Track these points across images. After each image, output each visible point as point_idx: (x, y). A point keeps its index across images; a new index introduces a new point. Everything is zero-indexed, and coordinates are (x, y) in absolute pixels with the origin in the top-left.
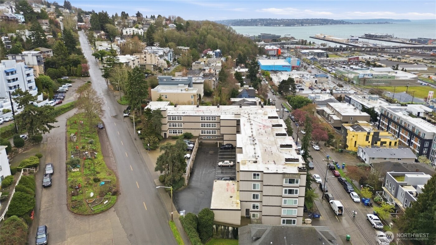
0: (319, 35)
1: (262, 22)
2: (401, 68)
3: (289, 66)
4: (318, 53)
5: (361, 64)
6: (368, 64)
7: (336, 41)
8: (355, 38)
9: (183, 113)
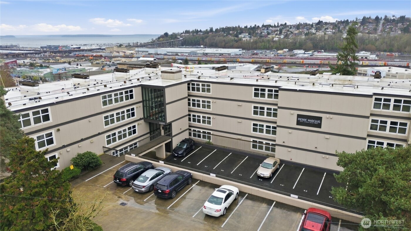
5: (22, 67)
6: (32, 65)
9: (30, 100)
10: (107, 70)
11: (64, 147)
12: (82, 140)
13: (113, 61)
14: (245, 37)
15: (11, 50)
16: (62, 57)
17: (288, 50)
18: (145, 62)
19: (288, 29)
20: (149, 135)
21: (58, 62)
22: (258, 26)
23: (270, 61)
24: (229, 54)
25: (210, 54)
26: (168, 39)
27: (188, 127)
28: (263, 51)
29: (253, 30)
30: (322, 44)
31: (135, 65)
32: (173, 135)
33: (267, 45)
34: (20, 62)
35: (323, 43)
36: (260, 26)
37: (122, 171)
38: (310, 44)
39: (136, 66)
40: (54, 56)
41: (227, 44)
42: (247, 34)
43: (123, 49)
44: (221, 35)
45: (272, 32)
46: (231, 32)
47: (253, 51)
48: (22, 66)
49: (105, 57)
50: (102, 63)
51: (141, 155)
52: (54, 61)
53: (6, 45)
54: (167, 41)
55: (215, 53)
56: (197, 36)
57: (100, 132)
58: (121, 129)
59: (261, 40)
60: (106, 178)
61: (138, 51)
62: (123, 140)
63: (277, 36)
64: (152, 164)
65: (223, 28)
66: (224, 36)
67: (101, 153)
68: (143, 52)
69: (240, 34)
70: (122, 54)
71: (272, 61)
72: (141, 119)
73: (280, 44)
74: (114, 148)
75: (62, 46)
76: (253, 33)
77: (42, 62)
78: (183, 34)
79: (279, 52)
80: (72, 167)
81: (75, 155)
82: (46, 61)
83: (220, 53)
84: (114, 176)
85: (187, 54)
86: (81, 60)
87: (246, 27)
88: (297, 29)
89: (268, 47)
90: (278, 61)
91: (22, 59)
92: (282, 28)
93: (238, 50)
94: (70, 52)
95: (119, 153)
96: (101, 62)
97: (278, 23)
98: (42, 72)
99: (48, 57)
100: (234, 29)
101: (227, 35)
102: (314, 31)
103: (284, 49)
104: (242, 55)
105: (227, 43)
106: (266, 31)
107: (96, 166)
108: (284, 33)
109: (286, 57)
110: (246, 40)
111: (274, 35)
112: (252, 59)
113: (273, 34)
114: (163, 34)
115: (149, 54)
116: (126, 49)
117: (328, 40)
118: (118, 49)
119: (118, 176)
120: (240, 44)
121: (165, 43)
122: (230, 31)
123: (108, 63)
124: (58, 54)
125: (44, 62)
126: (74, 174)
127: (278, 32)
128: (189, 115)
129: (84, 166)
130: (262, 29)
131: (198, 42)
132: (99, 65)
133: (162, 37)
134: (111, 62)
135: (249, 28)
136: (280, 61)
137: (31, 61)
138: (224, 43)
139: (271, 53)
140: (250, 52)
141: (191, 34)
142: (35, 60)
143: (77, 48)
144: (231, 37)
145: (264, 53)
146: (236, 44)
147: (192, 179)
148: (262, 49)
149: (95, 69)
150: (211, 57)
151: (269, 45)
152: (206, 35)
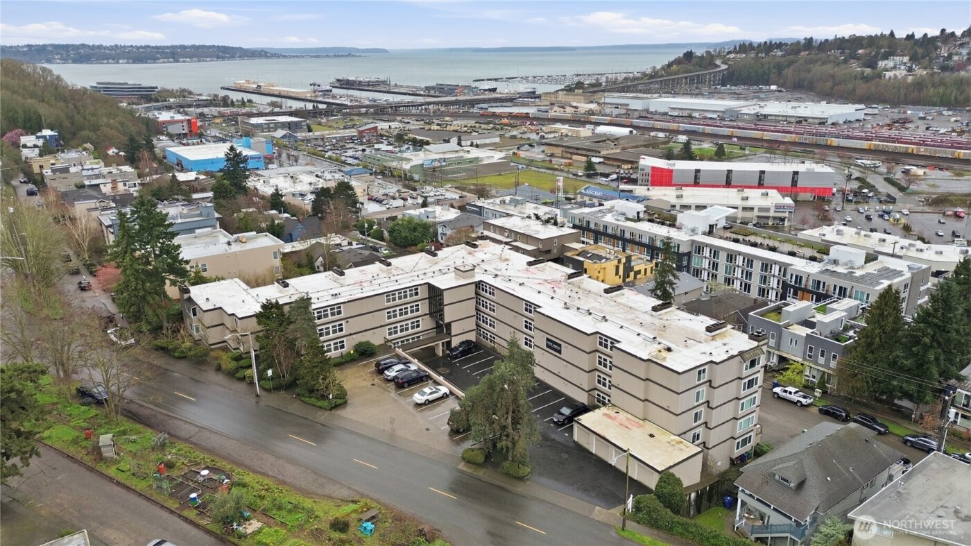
0: (241, 82)
1: (64, 53)
2: (469, 143)
3: (259, 158)
4: (289, 123)
5: (385, 140)
6: (400, 138)
7: (290, 94)
8: (324, 88)
9: (332, 295)
10: (523, 156)
11: (351, 334)
12: (366, 330)
13: (543, 134)
14: (896, 69)
15: (375, 92)
16: (455, 116)
18: (603, 141)
20: (434, 330)
21: (445, 129)
22: (952, 34)
23: (918, 150)
24: (823, 122)
25: (773, 118)
26: (691, 67)
27: (475, 328)
28: (933, 112)
29: (925, 48)
31: (577, 149)
32: (453, 334)
33: (953, 94)
34: (381, 126)
36: (956, 34)
37: (383, 361)
39: (580, 152)
40: (442, 112)
41: (839, 86)
42: (906, 59)
43: (576, 97)
44: (831, 58)
46: (860, 51)
47: (903, 108)
48: (384, 138)
49: (533, 120)
50: (521, 138)
51: (408, 351)
52: (438, 128)
54: (687, 75)
55: (786, 116)
56: (766, 60)
57: (383, 325)
58: (404, 323)
59: (939, 80)
60: (372, 365)
61: (604, 103)
62: (405, 333)
64: (408, 360)
65: (843, 38)
66: (838, 64)
67: (381, 343)
68: (617, 106)
69: (886, 57)
70: (568, 113)
71: (923, 150)
72: (426, 315)
74: (393, 340)
75: (462, 86)
76: (923, 57)
77: (418, 127)
78: (732, 56)
80: (353, 352)
81: (357, 342)
82: (426, 126)
83: (800, 117)
84: (377, 364)
85: (715, 116)
86: (486, 127)
87: (910, 37)
89: (956, 99)
90: (939, 152)
91: (388, 118)
94: (472, 103)
95: (394, 345)
96: (521, 133)
98: (409, 160)
99: (432, 114)
100: (872, 41)
101: (845, 61)
104: (856, 125)
105: (839, 84)
106: (966, 51)
107: (369, 354)
110: (896, 76)
112: (871, 142)
114: (682, 56)
115: (629, 113)
116: (584, 97)
118: (566, 97)
119: (379, 365)
120: (872, 89)
121: (680, 78)
122: (860, 49)
123: (534, 136)
124: (451, 108)
125: (422, 128)
128: (479, 315)
129: (362, 352)
130: (959, 42)
131: (766, 77)
132: (514, 141)
133: (677, 62)
134: (538, 134)
135: (917, 41)
136: (945, 152)
137: (402, 125)
138: (830, 84)
139: (953, 119)
140: (893, 112)
141: (753, 55)
142: (408, 123)
143: (490, 90)
144: (855, 67)
145: (930, 118)
146: (862, 88)
147: (428, 377)
148: (934, 105)
149: (497, 156)
150: (765, 131)
151: (959, 93)
152: (792, 57)
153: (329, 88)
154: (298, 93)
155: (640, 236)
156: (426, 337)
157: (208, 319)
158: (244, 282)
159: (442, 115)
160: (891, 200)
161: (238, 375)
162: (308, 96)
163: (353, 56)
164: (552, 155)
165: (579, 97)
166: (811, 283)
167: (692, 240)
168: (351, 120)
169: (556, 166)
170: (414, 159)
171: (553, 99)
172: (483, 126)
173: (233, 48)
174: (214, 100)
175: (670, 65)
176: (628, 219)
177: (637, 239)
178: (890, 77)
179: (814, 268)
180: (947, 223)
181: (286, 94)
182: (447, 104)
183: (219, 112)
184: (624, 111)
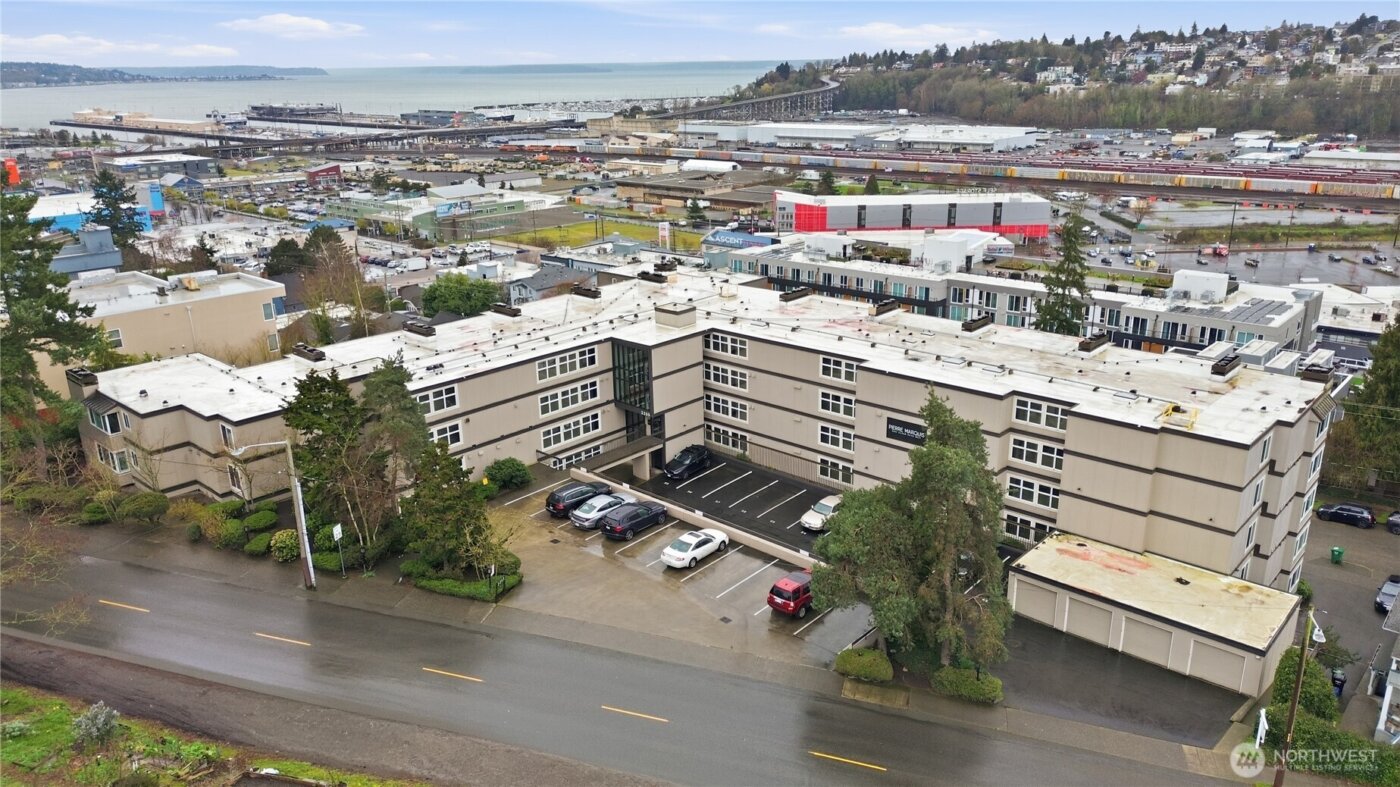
2: (498, 185)
3: (144, 214)
5: (355, 186)
6: (380, 183)
7: (175, 129)
8: (234, 119)
9: (428, 369)
10: (586, 202)
11: (475, 447)
12: (503, 438)
13: (606, 172)
14: (1059, 82)
15: (321, 123)
16: (460, 152)
17: (1213, 130)
18: (701, 178)
19: (1229, 47)
20: (625, 432)
21: (449, 169)
22: (1119, 38)
23: (1127, 178)
24: (988, 148)
25: (921, 146)
26: (790, 86)
27: (702, 422)
28: (1118, 135)
29: (1092, 55)
30: (1351, 110)
31: (669, 188)
32: (667, 436)
33: (1138, 112)
34: (349, 168)
35: (1358, 108)
36: (1124, 38)
37: (559, 494)
38: (1303, 110)
39: (672, 193)
40: (437, 148)
41: (992, 107)
42: (1070, 70)
43: (639, 125)
44: (974, 71)
45: (1166, 61)
46: (1010, 61)
47: (1080, 132)
48: (353, 184)
49: (584, 156)
50: (574, 178)
51: (597, 471)
52: (438, 167)
53: (305, 106)
54: (786, 95)
55: (938, 143)
56: (889, 74)
57: (533, 425)
58: (571, 421)
59: (1117, 94)
60: (536, 503)
61: (685, 133)
62: (573, 440)
63: (1181, 78)
64: (609, 486)
65: (985, 45)
66: (985, 78)
67: (534, 461)
68: (701, 136)
69: (1044, 68)
70: (634, 145)
71: (1132, 177)
72: (608, 402)
73: (1185, 110)
74: (554, 455)
75: (460, 113)
76: (1092, 66)
77: (404, 168)
78: (843, 70)
79: (1178, 138)
80: (485, 482)
81: (490, 462)
82: (418, 166)
83: (956, 144)
84: (547, 500)
85: (842, 146)
86: (514, 165)
87: (1069, 42)
88: (1267, 48)
89: (1142, 118)
90: (1155, 179)
91: (351, 156)
92: (1210, 43)
93: (1024, 129)
94: (483, 135)
95: (564, 463)
96: (571, 173)
97: (1195, 27)
98: (407, 209)
99: (422, 150)
100: (1022, 49)
101: (994, 74)
102: (1330, 57)
103: (1200, 129)
104: (1032, 152)
105: (991, 103)
106: (1141, 58)
107: (522, 483)
108: (1213, 64)
109: (1191, 163)
110: (1062, 91)
111: (1172, 74)
112: (1062, 170)
113: (1168, 71)
114: (774, 70)
115: (721, 144)
116: (649, 125)
117: (1378, 95)
118: (624, 124)
119: (552, 500)
120: (1037, 108)
121: (776, 100)
122: (1010, 58)
123: (591, 176)
124: (450, 142)
125: (411, 169)
126: (488, 493)
127: (1189, 63)
128: (708, 397)
129: (504, 481)
130: (1130, 48)
131: (891, 98)
132: (562, 184)
133: (768, 78)
134: (598, 173)
135: (1080, 46)
136: (1162, 179)
137: (377, 167)
138: (978, 103)
139: (1147, 142)
140: (1067, 137)
141: (870, 69)
142: (386, 163)
143: (504, 119)
144: (1008, 82)
145: (1118, 142)
146: (1022, 108)
147: (666, 517)
148: (1116, 126)
149: (550, 201)
150: (919, 160)
151: (1145, 111)
152: (922, 71)
153: (240, 118)
154: (188, 126)
155: (859, 282)
156: (610, 447)
157: (154, 434)
158: (221, 360)
159: (439, 151)
160: (1127, 240)
161: (251, 546)
162: (208, 130)
163: (270, 78)
164: (629, 200)
165: (644, 125)
166: (1161, 328)
167: (948, 281)
168: (290, 161)
169: (643, 214)
170: (418, 207)
171: (605, 129)
172: (509, 165)
173: (64, 67)
174: (42, 137)
175: (759, 83)
176: (829, 258)
177: (854, 286)
178: (1056, 92)
179: (1156, 306)
180: (1210, 263)
181: (167, 128)
182: (442, 136)
183: (54, 153)
184: (713, 143)
